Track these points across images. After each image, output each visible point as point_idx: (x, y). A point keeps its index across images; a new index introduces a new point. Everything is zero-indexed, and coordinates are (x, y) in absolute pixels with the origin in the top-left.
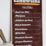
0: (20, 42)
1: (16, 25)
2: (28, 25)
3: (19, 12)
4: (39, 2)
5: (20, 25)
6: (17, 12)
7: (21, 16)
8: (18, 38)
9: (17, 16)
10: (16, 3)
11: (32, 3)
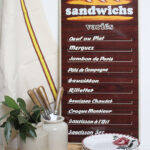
0: (80, 112)
1: (71, 70)
2: (101, 71)
3: (78, 39)
4: (131, 13)
5: (82, 70)
6: (73, 39)
7: (83, 48)
8: (76, 101)
9: (72, 47)
10: (71, 16)
11: (113, 15)
